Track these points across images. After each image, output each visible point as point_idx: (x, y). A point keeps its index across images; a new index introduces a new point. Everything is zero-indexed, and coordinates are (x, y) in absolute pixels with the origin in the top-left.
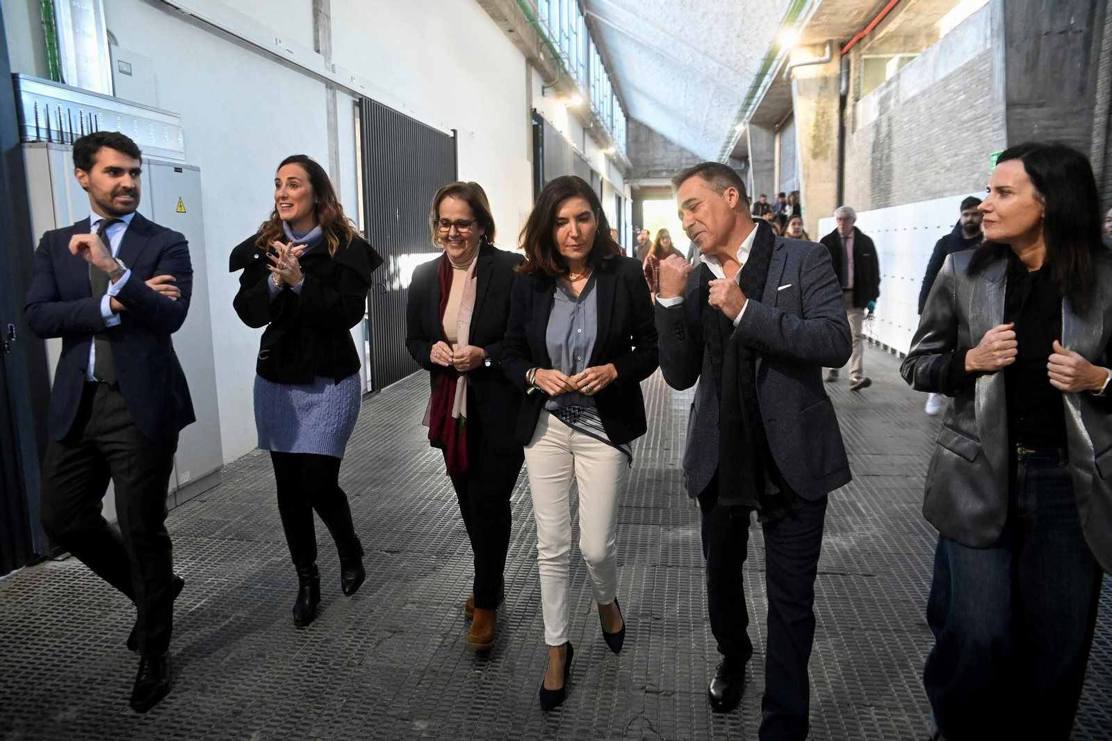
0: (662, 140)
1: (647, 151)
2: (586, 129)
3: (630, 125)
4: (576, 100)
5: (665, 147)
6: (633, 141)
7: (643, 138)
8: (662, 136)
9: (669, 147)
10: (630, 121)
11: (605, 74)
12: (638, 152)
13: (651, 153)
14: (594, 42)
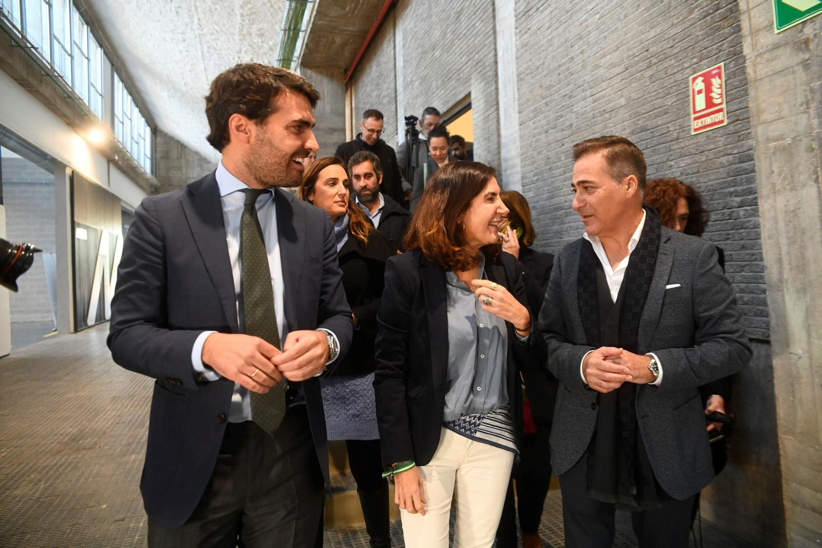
0: (196, 157)
1: (179, 169)
2: (110, 161)
3: (158, 139)
4: (97, 135)
5: (200, 166)
6: (163, 158)
7: (174, 154)
8: (197, 153)
9: (205, 166)
10: (158, 134)
11: (129, 97)
12: (168, 169)
13: (184, 171)
14: (118, 74)
